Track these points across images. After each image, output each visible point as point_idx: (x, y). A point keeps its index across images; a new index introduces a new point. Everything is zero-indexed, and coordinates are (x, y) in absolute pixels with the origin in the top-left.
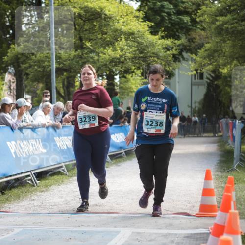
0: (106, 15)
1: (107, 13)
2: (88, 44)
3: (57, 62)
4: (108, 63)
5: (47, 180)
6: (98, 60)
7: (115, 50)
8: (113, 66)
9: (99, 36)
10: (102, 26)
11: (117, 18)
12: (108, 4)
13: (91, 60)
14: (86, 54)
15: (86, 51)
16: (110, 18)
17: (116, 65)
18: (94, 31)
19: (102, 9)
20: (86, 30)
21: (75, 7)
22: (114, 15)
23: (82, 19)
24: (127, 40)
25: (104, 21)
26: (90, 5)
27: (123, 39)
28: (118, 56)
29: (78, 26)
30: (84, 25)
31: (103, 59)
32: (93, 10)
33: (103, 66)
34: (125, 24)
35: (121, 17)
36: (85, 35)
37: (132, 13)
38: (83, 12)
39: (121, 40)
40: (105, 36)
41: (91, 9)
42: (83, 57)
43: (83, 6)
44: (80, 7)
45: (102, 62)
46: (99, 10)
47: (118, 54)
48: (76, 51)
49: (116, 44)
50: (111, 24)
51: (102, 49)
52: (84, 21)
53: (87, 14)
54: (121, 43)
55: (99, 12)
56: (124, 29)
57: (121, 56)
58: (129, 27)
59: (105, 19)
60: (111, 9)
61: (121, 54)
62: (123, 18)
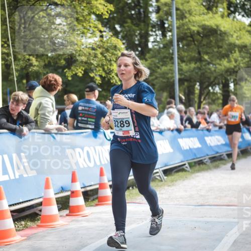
0: (221, 31)
1: (222, 29)
2: (206, 57)
3: (179, 74)
4: (223, 73)
5: (173, 175)
6: (215, 71)
7: (229, 61)
8: (228, 76)
9: (216, 50)
10: (218, 41)
11: (231, 33)
12: (223, 22)
13: (209, 71)
14: (205, 65)
15: (204, 63)
16: (225, 33)
17: (230, 75)
18: (210, 46)
19: (217, 26)
20: (204, 45)
21: (194, 26)
22: (229, 30)
23: (200, 36)
24: (240, 52)
25: (219, 37)
26: (207, 23)
27: (237, 52)
28: (233, 66)
29: (197, 41)
30: (202, 40)
31: (219, 70)
32: (210, 27)
33: (219, 75)
34: (238, 38)
35: (235, 32)
36: (203, 49)
37: (244, 28)
38: (201, 30)
39: (235, 52)
40: (221, 49)
41: (208, 26)
42: (202, 69)
43: (201, 24)
44: (198, 26)
45: (218, 72)
46: (215, 27)
47: (233, 65)
48: (196, 63)
49: (231, 56)
50: (226, 38)
51: (218, 61)
52: (202, 37)
53: (205, 32)
54: (235, 55)
55: (215, 29)
56: (238, 42)
57: (235, 67)
58: (242, 41)
59: (220, 35)
60: (226, 26)
61: (235, 64)
62: (237, 33)
